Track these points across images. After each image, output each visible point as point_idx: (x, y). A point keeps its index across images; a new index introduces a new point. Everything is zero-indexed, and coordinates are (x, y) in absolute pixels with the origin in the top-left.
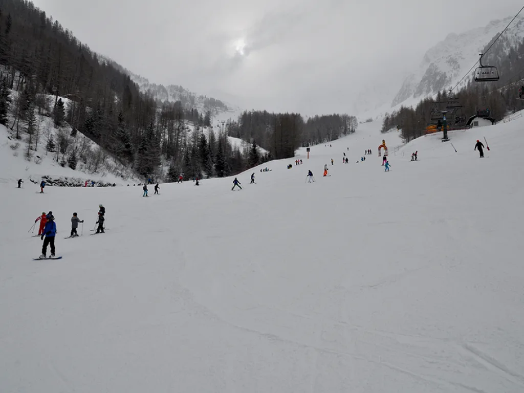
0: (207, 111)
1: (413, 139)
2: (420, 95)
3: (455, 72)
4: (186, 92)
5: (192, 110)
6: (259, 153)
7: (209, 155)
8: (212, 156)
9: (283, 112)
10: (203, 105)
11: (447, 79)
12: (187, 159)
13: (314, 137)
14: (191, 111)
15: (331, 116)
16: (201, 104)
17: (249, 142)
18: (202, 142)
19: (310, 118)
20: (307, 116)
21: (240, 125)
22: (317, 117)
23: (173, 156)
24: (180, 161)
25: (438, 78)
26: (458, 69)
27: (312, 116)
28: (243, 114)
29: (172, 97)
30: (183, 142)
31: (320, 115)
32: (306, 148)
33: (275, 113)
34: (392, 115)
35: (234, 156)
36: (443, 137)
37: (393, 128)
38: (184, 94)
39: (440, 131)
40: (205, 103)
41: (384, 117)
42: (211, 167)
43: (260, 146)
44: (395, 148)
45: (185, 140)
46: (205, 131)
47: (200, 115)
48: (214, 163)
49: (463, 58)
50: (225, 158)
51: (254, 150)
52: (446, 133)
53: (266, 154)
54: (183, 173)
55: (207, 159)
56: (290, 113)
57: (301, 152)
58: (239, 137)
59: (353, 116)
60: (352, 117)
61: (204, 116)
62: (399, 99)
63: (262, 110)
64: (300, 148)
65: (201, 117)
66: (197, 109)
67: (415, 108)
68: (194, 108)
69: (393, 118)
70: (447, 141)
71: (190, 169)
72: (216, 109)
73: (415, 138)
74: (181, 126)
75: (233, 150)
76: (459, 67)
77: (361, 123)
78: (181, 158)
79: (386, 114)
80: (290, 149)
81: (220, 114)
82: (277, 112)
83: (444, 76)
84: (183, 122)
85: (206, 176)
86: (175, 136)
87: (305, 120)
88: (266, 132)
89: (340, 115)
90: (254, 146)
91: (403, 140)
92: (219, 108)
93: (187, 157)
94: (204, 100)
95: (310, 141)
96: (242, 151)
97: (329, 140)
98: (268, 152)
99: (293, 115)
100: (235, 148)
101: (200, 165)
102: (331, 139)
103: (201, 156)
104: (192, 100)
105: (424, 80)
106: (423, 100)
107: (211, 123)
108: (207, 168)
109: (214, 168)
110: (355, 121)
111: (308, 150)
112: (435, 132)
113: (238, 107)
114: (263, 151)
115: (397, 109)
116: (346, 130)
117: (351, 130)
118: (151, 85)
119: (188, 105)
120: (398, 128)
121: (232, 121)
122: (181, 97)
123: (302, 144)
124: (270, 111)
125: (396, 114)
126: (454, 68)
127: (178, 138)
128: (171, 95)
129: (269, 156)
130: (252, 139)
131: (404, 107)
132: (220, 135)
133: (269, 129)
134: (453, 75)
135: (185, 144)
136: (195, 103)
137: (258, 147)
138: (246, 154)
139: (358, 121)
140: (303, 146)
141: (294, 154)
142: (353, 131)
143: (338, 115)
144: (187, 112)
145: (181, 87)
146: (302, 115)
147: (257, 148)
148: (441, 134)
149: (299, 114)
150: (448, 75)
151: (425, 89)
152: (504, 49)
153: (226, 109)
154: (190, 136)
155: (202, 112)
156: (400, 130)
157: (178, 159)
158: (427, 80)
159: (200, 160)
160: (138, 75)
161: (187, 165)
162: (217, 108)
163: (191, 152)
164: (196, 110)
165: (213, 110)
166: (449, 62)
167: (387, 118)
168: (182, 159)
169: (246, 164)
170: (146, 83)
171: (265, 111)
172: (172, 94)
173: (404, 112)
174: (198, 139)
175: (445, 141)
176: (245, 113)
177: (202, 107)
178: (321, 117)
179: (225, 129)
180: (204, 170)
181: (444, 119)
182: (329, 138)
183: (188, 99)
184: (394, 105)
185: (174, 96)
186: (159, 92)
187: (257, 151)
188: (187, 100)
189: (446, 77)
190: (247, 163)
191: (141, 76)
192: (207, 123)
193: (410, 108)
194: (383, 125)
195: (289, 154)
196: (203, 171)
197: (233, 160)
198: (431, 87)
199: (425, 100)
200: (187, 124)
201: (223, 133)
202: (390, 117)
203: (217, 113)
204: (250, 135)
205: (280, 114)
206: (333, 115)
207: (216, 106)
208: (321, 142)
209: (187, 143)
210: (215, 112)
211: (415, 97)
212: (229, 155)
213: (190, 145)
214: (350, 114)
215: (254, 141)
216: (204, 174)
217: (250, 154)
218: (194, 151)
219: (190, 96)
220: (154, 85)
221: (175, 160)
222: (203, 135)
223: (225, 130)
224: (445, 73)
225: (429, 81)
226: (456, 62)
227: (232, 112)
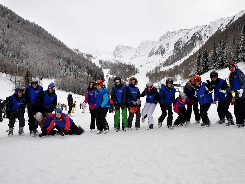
3: (168, 48)
4: (79, 51)
10: (86, 56)
38: (79, 53)
49: (171, 44)
62: (150, 54)
76: (169, 47)
81: (92, 60)
83: (164, 50)
94: (86, 54)
104: (82, 54)
134: (167, 50)
136: (83, 56)
145: (77, 49)
150: (165, 50)
151: (159, 53)
153: (93, 57)
166: (166, 44)
183: (81, 54)
198: (161, 52)
207: (90, 57)
210: (90, 59)
211: (155, 55)
219: (81, 53)
224: (165, 49)
225: (160, 50)
226: (168, 45)
227: (95, 59)
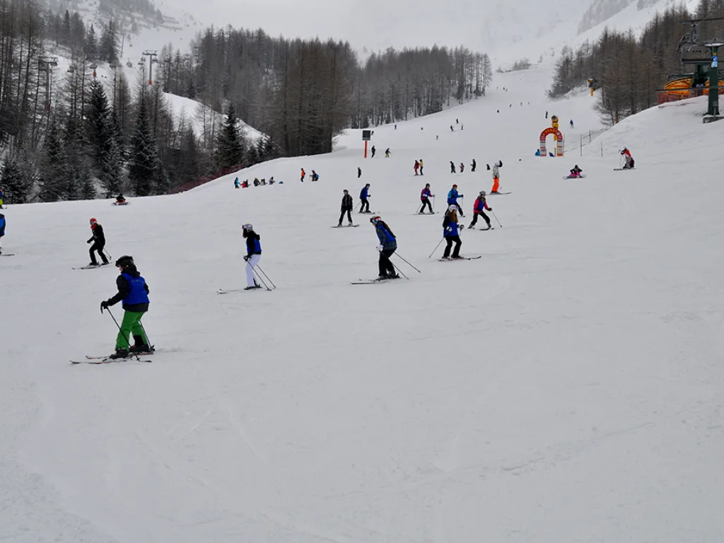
0: (107, 22)
1: (628, 115)
5: (67, 15)
6: (242, 139)
7: (112, 138)
8: (120, 142)
9: (307, 37)
10: (97, 4)
12: (53, 145)
13: (382, 102)
14: (62, 17)
15: (426, 51)
16: (91, 0)
17: (217, 109)
18: (93, 102)
19: (373, 56)
20: (365, 50)
21: (195, 65)
22: (391, 54)
23: (15, 134)
24: (33, 148)
27: (380, 50)
28: (203, 36)
30: (42, 99)
31: (399, 49)
32: (360, 132)
33: (285, 39)
34: (580, 54)
35: (177, 143)
36: (707, 111)
37: (579, 84)
39: (700, 93)
41: (559, 57)
42: (117, 169)
43: (246, 121)
44: (582, 137)
45: (47, 94)
46: (103, 74)
47: (87, 29)
48: (127, 158)
50: (157, 148)
51: (231, 132)
52: (717, 99)
53: (261, 143)
54: (42, 180)
55: (108, 147)
56: (324, 40)
57: (348, 139)
58: (191, 96)
59: (482, 52)
60: (478, 56)
61: (99, 34)
62: (599, 10)
63: (253, 29)
64: (346, 130)
65: (91, 38)
66: (81, 13)
67: (638, 36)
68: (72, 12)
69: (580, 62)
70: (717, 119)
71: (60, 173)
72: (133, 18)
73: (634, 113)
74: (36, 57)
75: (176, 129)
77: (500, 71)
78: (35, 140)
79: (565, 51)
80: (321, 131)
81: (144, 31)
82: (290, 35)
84: (40, 46)
85: (105, 191)
86: (19, 81)
87: (362, 60)
88: (262, 86)
89: (448, 50)
90: (231, 120)
91: (605, 116)
92: (142, 16)
93: (53, 141)
95: (371, 113)
96: (198, 133)
97: (419, 113)
98: (265, 138)
99: (331, 45)
100: (182, 124)
101: (87, 162)
102: (423, 109)
103: (91, 139)
106: (662, 13)
107: (118, 56)
108: (106, 171)
109: (125, 171)
110: (487, 65)
111: (367, 135)
112: (686, 97)
113: (191, 18)
114: (252, 135)
115: (594, 37)
116: (461, 88)
117: (474, 89)
120: (594, 86)
121: (174, 52)
123: (350, 121)
124: (273, 33)
125: (590, 51)
127: (27, 87)
129: (269, 147)
130: (225, 103)
131: (611, 31)
132: (144, 86)
133: (269, 79)
135: (47, 103)
137: (239, 124)
138: (211, 139)
139: (493, 68)
140: (355, 127)
141: (330, 144)
142: (479, 93)
143: (443, 51)
144: (51, 18)
146: (354, 47)
147: (237, 125)
148: (702, 102)
149: (347, 45)
153: (159, 19)
154: (62, 85)
155: (93, 22)
156: (598, 93)
157: (26, 145)
159: (90, 149)
161: (54, 160)
162: (136, 14)
163: (63, 126)
164: (76, 15)
165: (124, 20)
167: (567, 61)
168: (40, 144)
169: (208, 165)
171: (260, 32)
173: (612, 44)
174: (83, 93)
175: (711, 120)
176: (209, 36)
177: (94, 8)
178: (402, 54)
179: (155, 72)
180: (100, 178)
181: (714, 64)
182: (419, 107)
184: (585, 26)
187: (239, 134)
190: (214, 162)
192: (108, 52)
193: (626, 36)
194: (555, 79)
195: (319, 144)
196: (95, 179)
197: (177, 153)
199: (667, 13)
200: (52, 51)
201: (150, 83)
202: (575, 57)
203: (135, 29)
204: (222, 93)
205: (298, 41)
206: (430, 48)
208: (399, 116)
209: (53, 104)
210: (130, 27)
212: (167, 141)
213: (61, 109)
214: (473, 49)
215: (231, 108)
216: (98, 186)
217: (221, 139)
218: (72, 126)
221: (18, 145)
222: (96, 84)
223: (157, 76)
227: (175, 29)
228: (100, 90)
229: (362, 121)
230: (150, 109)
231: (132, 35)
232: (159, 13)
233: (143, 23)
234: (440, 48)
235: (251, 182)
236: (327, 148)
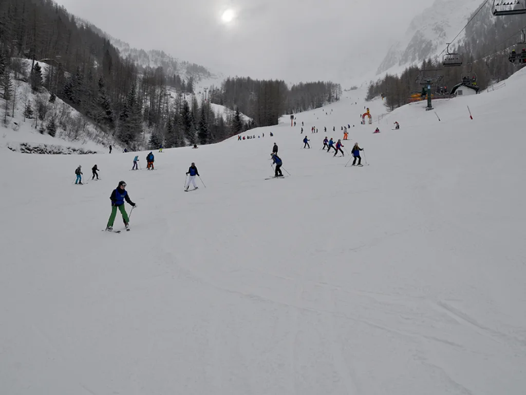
0: (189, 77)
1: (396, 108)
2: (405, 63)
3: (441, 39)
4: (168, 57)
5: (175, 76)
6: (242, 120)
7: (191, 122)
8: (195, 124)
9: (267, 79)
10: (186, 71)
11: (432, 46)
12: (169, 126)
13: (298, 104)
14: (173, 77)
15: (315, 83)
16: (183, 70)
17: (232, 109)
18: (184, 108)
19: (294, 85)
20: (291, 83)
21: (223, 92)
22: (301, 84)
23: (156, 123)
24: (162, 127)
25: (424, 46)
26: (444, 37)
27: (297, 83)
28: (226, 80)
29: (153, 62)
30: (165, 108)
31: (304, 82)
32: (289, 116)
33: (259, 80)
34: (377, 83)
35: (216, 123)
36: (427, 105)
37: (377, 95)
38: (166, 60)
39: (424, 99)
40: (188, 68)
41: (369, 85)
42: (193, 135)
43: (244, 114)
44: (379, 117)
45: (167, 107)
46: (188, 98)
47: (182, 81)
48: (197, 130)
49: (450, 26)
50: (208, 125)
51: (237, 118)
52: (431, 101)
53: (250, 122)
54: (166, 140)
55: (190, 126)
56: (274, 80)
57: (285, 119)
58: (222, 104)
59: (338, 83)
60: (336, 85)
61: (186, 82)
62: (384, 67)
63: (246, 77)
64: (283, 116)
65: (183, 84)
66: (180, 75)
67: (399, 76)
68: (176, 75)
69: (377, 86)
70: (431, 109)
71: (172, 137)
72: (199, 75)
73: (399, 106)
74: (163, 93)
75: (216, 118)
76: (445, 35)
77: (345, 90)
78: (163, 125)
79: (371, 83)
80: (274, 116)
81: (203, 80)
82: (260, 79)
84: (165, 88)
85: (189, 143)
86: (157, 102)
87: (290, 87)
88: (250, 99)
89: (324, 83)
90: (238, 113)
91: (388, 108)
92: (202, 74)
93: (170, 124)
94: (186, 65)
95: (294, 109)
96: (225, 119)
97: (313, 108)
98: (251, 120)
99: (277, 82)
100: (218, 115)
101: (182, 132)
102: (315, 106)
103: (184, 123)
104: (174, 65)
105: (410, 47)
106: (408, 67)
107: (193, 90)
108: (189, 135)
109: (197, 135)
110: (340, 88)
111: (292, 117)
112: (419, 100)
113: (222, 74)
114: (246, 119)
115: (382, 76)
116: (330, 98)
117: (335, 98)
118: (131, 50)
119: (170, 70)
120: (383, 96)
121: (215, 87)
122: (163, 62)
123: (285, 112)
124: (254, 78)
125: (381, 82)
126: (440, 36)
127: (160, 105)
128: (152, 60)
129: (253, 123)
130: (235, 107)
131: (389, 74)
132: (203, 101)
133: (253, 96)
134: (438, 42)
135: (167, 110)
136: (177, 68)
137: (241, 115)
138: (230, 121)
139: (343, 88)
140: (287, 114)
141: (277, 121)
142: (337, 99)
143: (322, 82)
144: (169, 78)
145: (163, 52)
146: (286, 82)
147: (240, 115)
148: (425, 102)
149: (283, 82)
150: (434, 43)
151: (411, 57)
152: (490, 17)
153: (209, 75)
154: (173, 103)
155: (184, 78)
156: (385, 99)
157: (160, 126)
158: (413, 48)
159: (183, 127)
160: (118, 39)
161: (170, 132)
162: (200, 74)
163: (173, 119)
164: (178, 76)
165: (196, 76)
166: (435, 30)
167: (372, 86)
168: (165, 126)
169: (229, 131)
170: (127, 48)
171: (249, 78)
172: (154, 59)
173: (389, 80)
174: (180, 105)
175: (429, 109)
176: (228, 80)
177: (184, 73)
178: (305, 85)
179: (207, 96)
180: (187, 138)
181: (429, 88)
182: (313, 105)
183: (171, 65)
184: (379, 73)
185: (156, 62)
186: (140, 57)
187: (241, 119)
188: (169, 66)
189: (431, 45)
190: (231, 130)
191: (121, 40)
192: (190, 89)
193: (395, 76)
194: (368, 93)
195: (273, 121)
196: (185, 139)
197: (216, 127)
198: (417, 55)
199: (410, 67)
200: (169, 90)
201: (206, 100)
202: (375, 85)
203: (200, 79)
204: (233, 103)
205: (264, 81)
206: (317, 82)
207: (199, 72)
208: (305, 109)
209: (169, 110)
210: (198, 79)
211: (400, 65)
212: (212, 122)
213: (172, 112)
214: (334, 82)
215: (238, 108)
216: (187, 142)
217: (234, 121)
218: (176, 118)
219: (172, 62)
220: (135, 50)
221: (157, 127)
222: (185, 101)
223: (209, 97)
224: (431, 41)
225: (415, 49)
226: (442, 30)
227: (215, 78)
228: (187, 103)
229: (290, 111)
230: (206, 110)
231: (199, 82)
232: (209, 72)
233: (203, 77)
234: (321, 81)
235: (246, 137)
236: (277, 123)
